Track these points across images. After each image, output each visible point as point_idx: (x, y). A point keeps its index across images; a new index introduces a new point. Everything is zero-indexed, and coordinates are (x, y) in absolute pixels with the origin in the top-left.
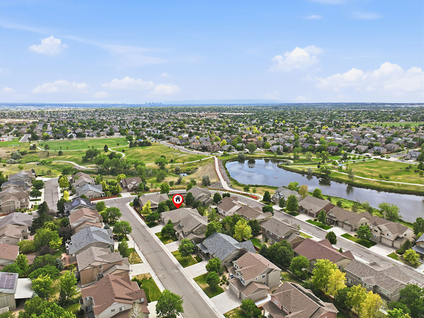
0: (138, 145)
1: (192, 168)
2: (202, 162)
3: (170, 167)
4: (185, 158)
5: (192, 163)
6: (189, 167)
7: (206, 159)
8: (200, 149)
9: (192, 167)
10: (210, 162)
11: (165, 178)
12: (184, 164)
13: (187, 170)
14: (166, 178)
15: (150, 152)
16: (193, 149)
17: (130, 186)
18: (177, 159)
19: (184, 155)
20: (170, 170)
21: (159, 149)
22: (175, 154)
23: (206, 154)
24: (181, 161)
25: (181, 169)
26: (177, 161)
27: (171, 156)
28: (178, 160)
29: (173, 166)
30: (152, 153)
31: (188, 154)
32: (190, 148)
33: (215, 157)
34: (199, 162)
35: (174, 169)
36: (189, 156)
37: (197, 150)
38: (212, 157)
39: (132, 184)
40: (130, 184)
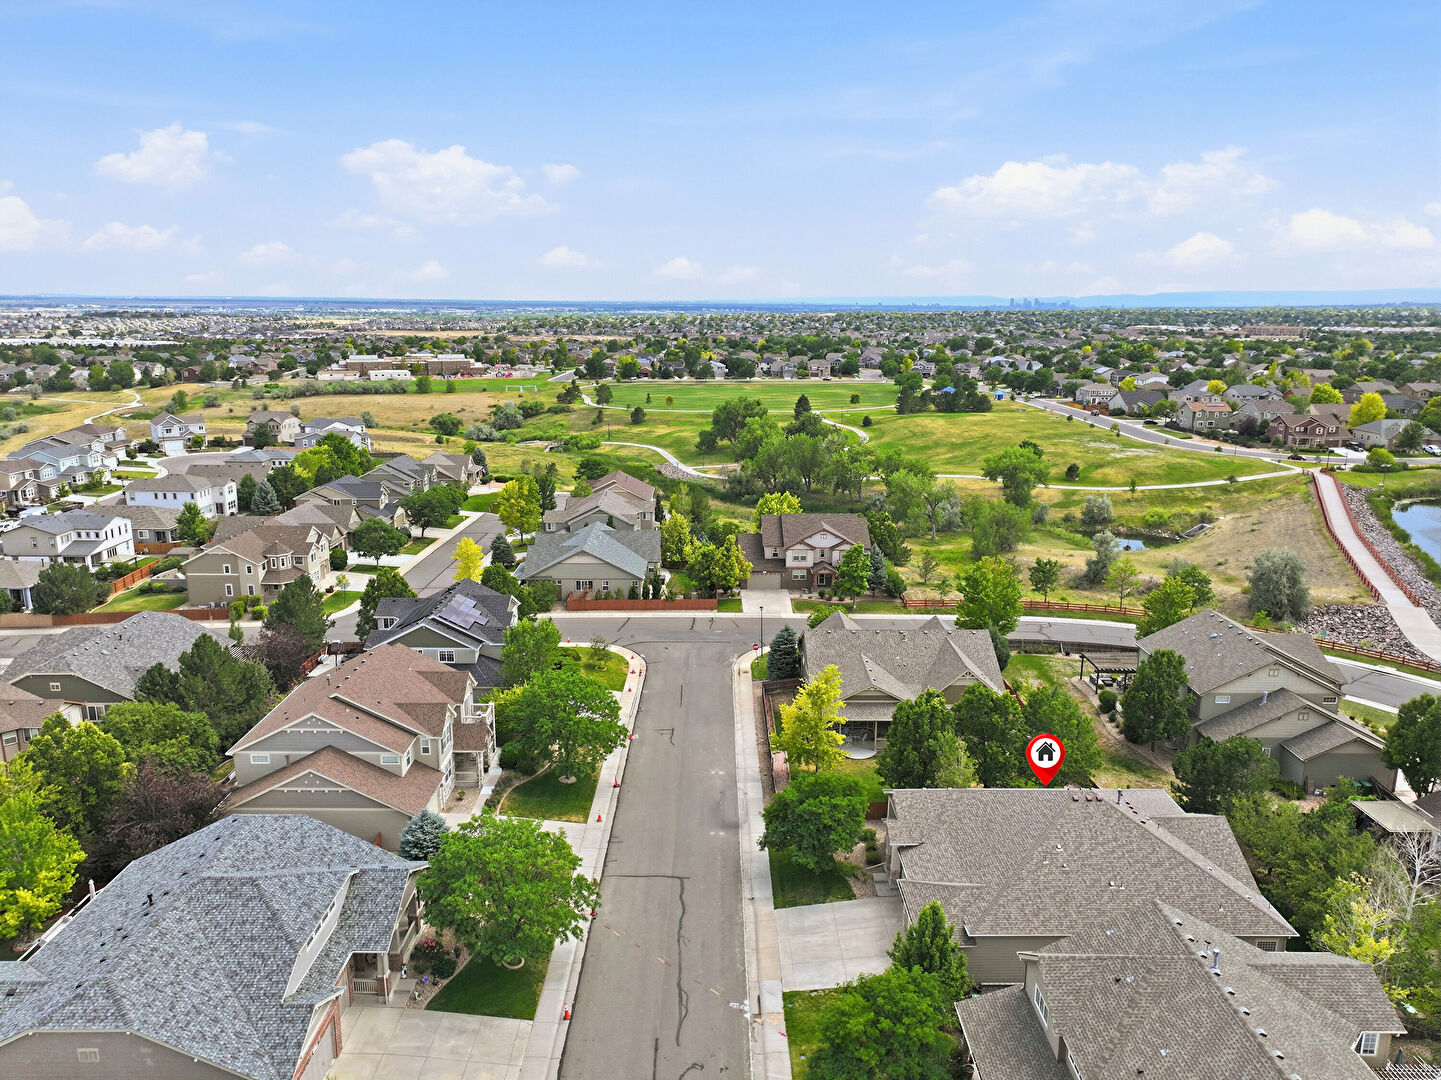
0: (933, 407)
1: (1178, 516)
2: (1238, 491)
3: (1058, 498)
4: (1142, 466)
5: (1181, 490)
6: (1160, 510)
7: (1265, 480)
8: (1226, 435)
9: (1176, 510)
10: (1287, 494)
11: (1021, 546)
12: (1133, 491)
13: (1149, 525)
14: (1027, 547)
15: (977, 431)
16: (1191, 431)
17: (799, 559)
18: (1100, 466)
19: (1142, 452)
20: (1055, 515)
21: (1022, 423)
22: (1092, 444)
23: (1263, 454)
24: (1121, 478)
25: (1114, 512)
26: (1098, 474)
27: (1072, 452)
28: (1106, 470)
29: (1076, 498)
30: (987, 436)
31: (1162, 449)
32: (1173, 426)
33: (1316, 471)
34: (1224, 490)
35: (1077, 512)
36: (1165, 458)
37: (1211, 435)
38: (1299, 470)
39: (813, 548)
40: (799, 547)
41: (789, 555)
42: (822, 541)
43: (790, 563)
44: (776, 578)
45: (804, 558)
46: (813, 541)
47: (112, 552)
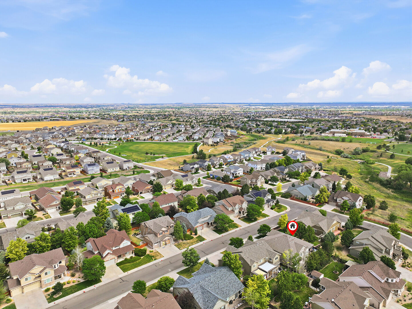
39: (343, 199)
40: (340, 198)
41: (338, 199)
42: (345, 198)
43: (338, 201)
44: (335, 204)
45: (341, 201)
46: (344, 198)
47: (239, 173)
